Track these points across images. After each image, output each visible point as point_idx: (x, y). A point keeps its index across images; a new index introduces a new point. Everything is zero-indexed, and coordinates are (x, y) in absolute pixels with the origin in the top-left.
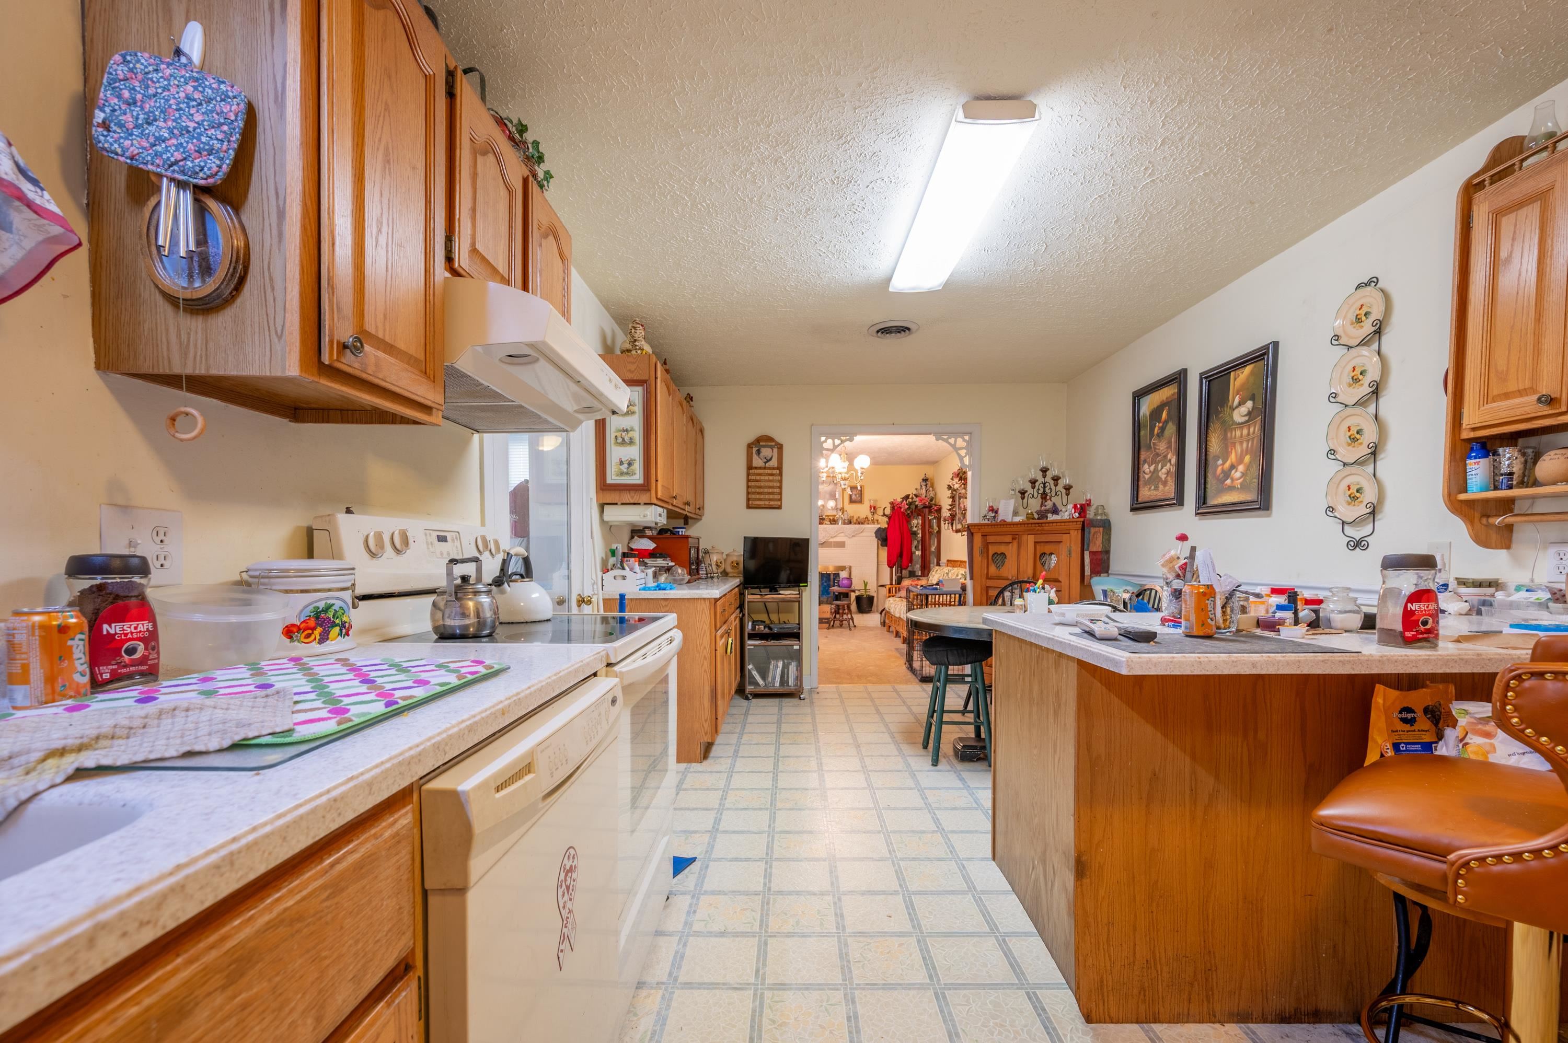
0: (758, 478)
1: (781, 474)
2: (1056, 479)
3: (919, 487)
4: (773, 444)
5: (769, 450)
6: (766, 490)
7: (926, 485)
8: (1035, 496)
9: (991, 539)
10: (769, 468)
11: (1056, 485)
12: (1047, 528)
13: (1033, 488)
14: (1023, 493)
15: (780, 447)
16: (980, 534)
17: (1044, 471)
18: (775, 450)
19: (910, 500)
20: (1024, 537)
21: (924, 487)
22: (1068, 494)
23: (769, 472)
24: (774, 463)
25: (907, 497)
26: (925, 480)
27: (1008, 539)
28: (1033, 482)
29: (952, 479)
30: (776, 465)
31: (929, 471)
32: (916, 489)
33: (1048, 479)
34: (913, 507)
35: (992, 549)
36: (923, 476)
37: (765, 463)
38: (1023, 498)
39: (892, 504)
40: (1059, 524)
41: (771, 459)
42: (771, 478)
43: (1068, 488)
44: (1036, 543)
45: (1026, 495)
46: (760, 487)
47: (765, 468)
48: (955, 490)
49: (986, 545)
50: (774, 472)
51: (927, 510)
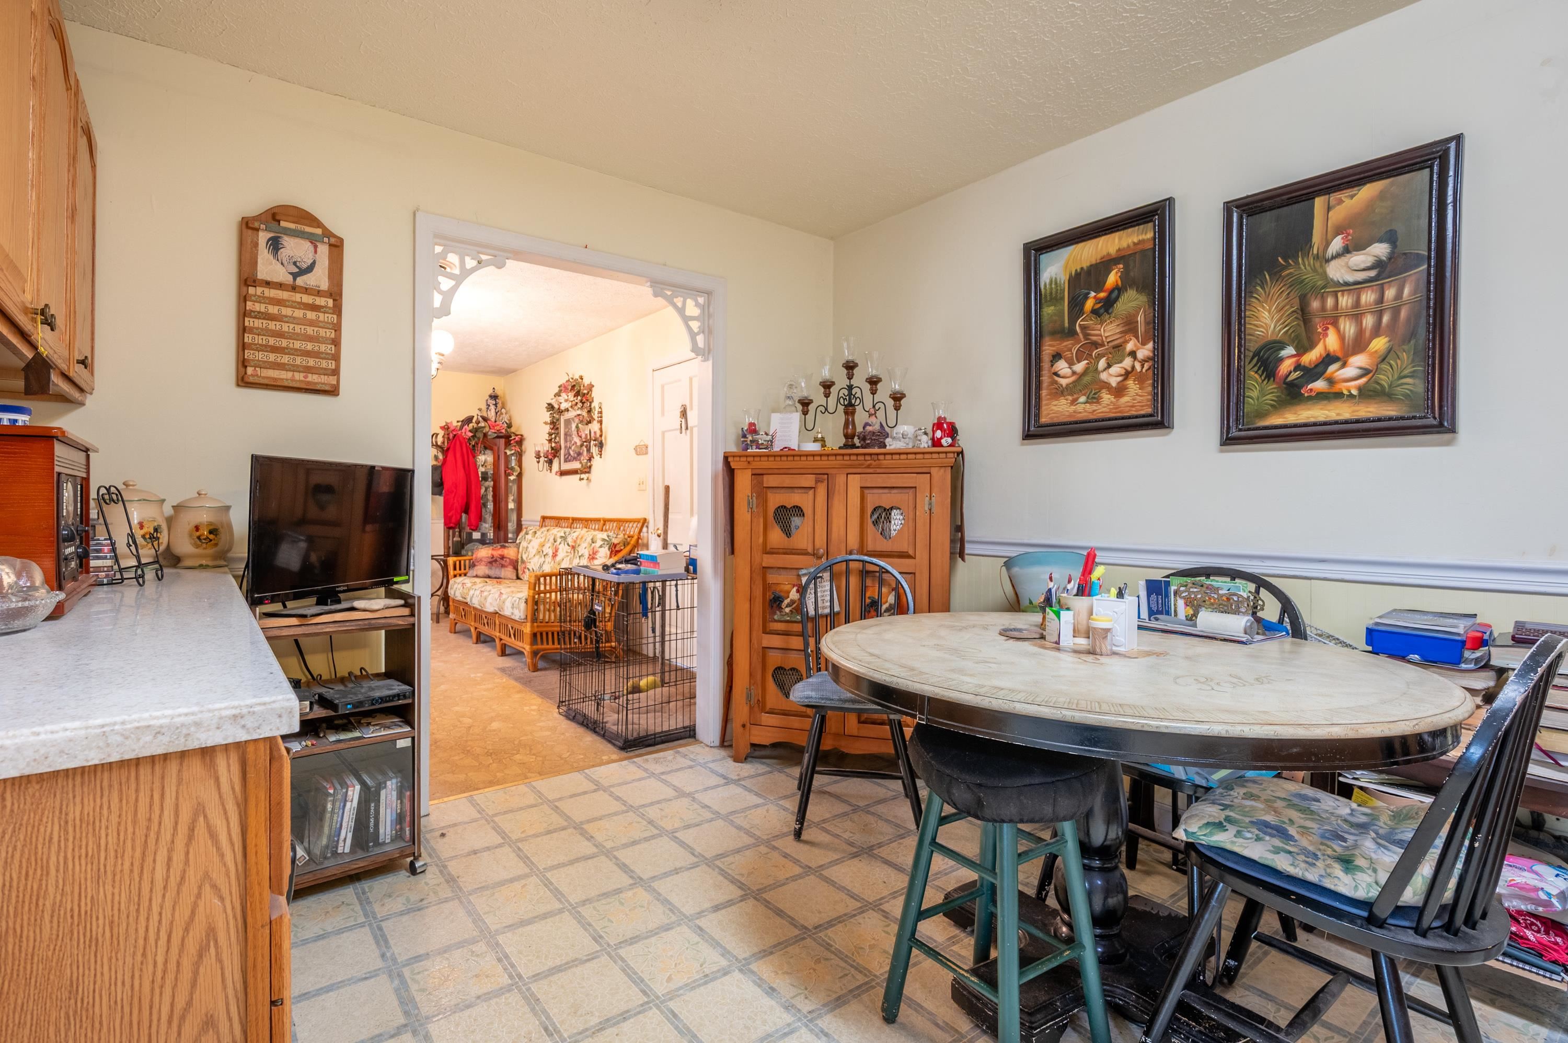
0: (273, 310)
1: (337, 309)
2: (874, 382)
3: (484, 407)
4: (319, 231)
5: (307, 245)
6: (298, 345)
7: (496, 405)
8: (831, 409)
9: (770, 481)
10: (306, 290)
11: (874, 392)
12: (887, 462)
13: (827, 395)
14: (805, 404)
15: (337, 246)
16: (749, 472)
17: (850, 367)
18: (323, 249)
19: (475, 426)
20: (841, 479)
21: (492, 407)
22: (897, 408)
23: (307, 299)
24: (319, 278)
25: (469, 420)
26: (494, 397)
27: (809, 481)
28: (827, 386)
29: (558, 395)
30: (324, 285)
31: (500, 385)
32: (480, 410)
33: (859, 380)
34: (480, 435)
35: (775, 500)
36: (490, 392)
37: (295, 276)
38: (805, 413)
39: (446, 428)
40: (903, 457)
41: (310, 269)
42: (311, 315)
43: (898, 398)
44: (863, 488)
45: (812, 408)
46: (280, 335)
47: (294, 288)
48: (560, 412)
49: (761, 491)
50: (321, 301)
51: (502, 441)
